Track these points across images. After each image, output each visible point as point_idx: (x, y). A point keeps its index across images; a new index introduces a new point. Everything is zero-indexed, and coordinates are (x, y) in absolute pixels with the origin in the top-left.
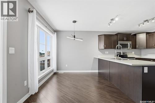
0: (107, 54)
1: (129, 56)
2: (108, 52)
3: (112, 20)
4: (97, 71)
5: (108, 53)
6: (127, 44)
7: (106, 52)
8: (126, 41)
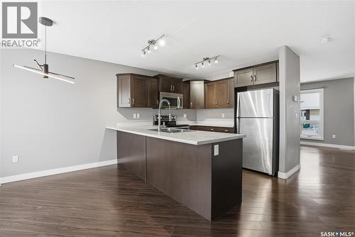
0: (137, 119)
1: (178, 123)
2: (138, 115)
3: (152, 42)
4: (115, 162)
5: (138, 117)
6: (177, 99)
7: (135, 115)
8: (174, 92)
